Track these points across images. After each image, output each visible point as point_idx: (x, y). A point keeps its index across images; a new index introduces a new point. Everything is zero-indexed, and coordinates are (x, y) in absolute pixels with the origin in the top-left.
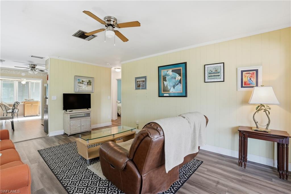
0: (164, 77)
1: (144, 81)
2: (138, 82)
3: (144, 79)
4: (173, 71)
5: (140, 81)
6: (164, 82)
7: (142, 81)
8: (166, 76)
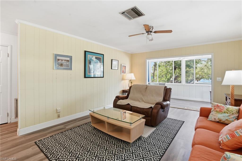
0: (90, 61)
1: (68, 61)
2: (58, 60)
3: (68, 59)
4: (96, 58)
5: (62, 60)
6: (89, 65)
7: (65, 60)
8: (91, 61)
